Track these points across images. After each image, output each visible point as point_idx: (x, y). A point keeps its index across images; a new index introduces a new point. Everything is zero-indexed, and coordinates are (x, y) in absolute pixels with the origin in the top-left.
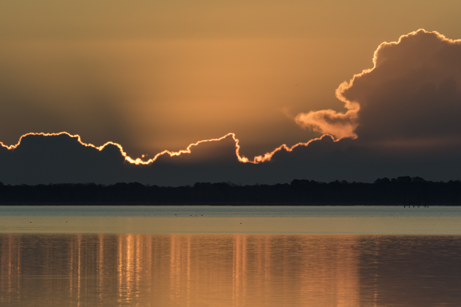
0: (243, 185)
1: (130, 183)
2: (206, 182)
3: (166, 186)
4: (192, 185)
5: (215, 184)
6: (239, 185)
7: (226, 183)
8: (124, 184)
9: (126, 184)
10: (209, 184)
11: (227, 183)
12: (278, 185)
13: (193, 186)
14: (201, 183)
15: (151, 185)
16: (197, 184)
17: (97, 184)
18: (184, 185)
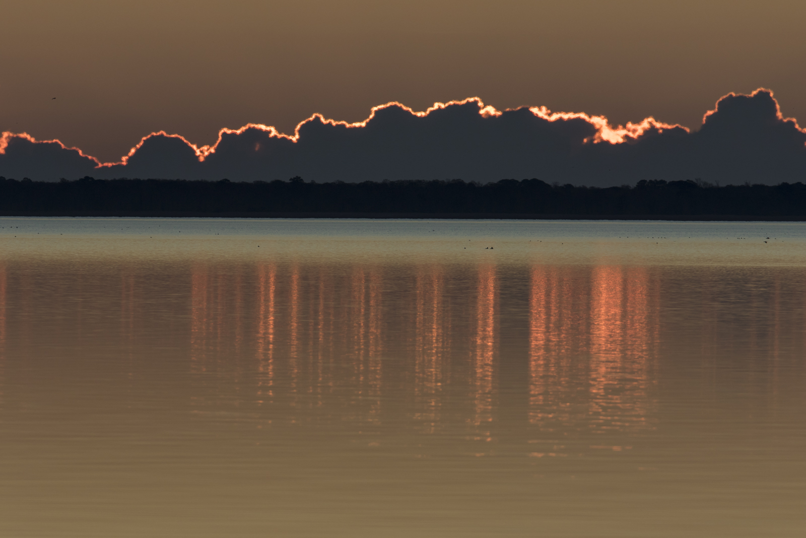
0: (723, 184)
1: (524, 180)
2: (658, 180)
3: (588, 186)
4: (633, 184)
5: (673, 184)
6: (715, 184)
7: (692, 181)
8: (513, 182)
9: (518, 181)
10: (663, 182)
11: (694, 181)
12: (785, 186)
13: (635, 186)
14: (648, 181)
15: (561, 184)
16: (642, 183)
17: (467, 181)
18: (619, 185)
